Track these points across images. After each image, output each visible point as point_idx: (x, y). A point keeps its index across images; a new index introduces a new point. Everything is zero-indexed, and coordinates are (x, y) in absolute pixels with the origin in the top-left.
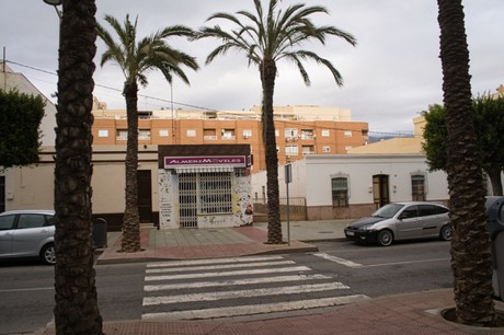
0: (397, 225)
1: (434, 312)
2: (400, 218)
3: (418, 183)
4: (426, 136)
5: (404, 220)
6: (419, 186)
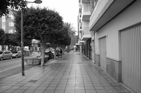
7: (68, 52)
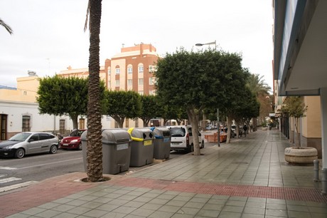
0: (27, 146)
1: (78, 180)
2: (29, 141)
3: (26, 121)
4: (39, 93)
5: (31, 142)
6: (27, 122)
7: (254, 131)
